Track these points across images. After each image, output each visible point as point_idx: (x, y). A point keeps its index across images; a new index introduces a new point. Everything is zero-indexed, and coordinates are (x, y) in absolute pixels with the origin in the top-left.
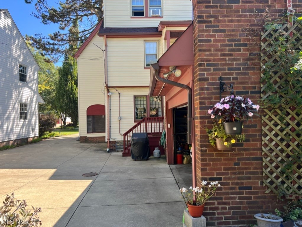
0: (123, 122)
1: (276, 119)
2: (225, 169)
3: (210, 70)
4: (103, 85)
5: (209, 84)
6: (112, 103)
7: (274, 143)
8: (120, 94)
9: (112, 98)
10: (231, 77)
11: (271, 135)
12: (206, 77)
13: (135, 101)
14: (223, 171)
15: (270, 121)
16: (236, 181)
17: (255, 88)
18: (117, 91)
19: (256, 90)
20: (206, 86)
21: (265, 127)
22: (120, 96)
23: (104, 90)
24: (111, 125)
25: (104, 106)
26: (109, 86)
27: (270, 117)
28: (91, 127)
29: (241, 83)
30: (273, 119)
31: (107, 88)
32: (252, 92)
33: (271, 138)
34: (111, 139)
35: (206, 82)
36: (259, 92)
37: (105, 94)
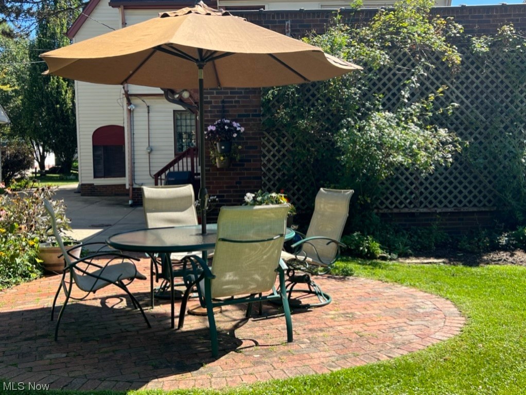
0: (155, 155)
1: (274, 141)
2: (227, 187)
3: (213, 93)
4: (120, 92)
5: (212, 107)
6: (135, 123)
7: (272, 163)
8: (150, 107)
9: (135, 114)
10: (233, 100)
11: (269, 156)
12: (209, 100)
13: (175, 120)
14: (225, 189)
15: (269, 143)
16: (237, 199)
17: (255, 111)
18: (144, 102)
19: (257, 113)
20: (209, 109)
21: (264, 148)
22: (150, 111)
23: (122, 100)
24: (135, 161)
25: (123, 128)
26: (129, 93)
27: (268, 139)
28: (101, 166)
29: (243, 106)
30: (271, 141)
31: (126, 97)
32: (253, 115)
33: (269, 159)
34: (136, 184)
35: (209, 105)
36: (259, 115)
37: (123, 107)
